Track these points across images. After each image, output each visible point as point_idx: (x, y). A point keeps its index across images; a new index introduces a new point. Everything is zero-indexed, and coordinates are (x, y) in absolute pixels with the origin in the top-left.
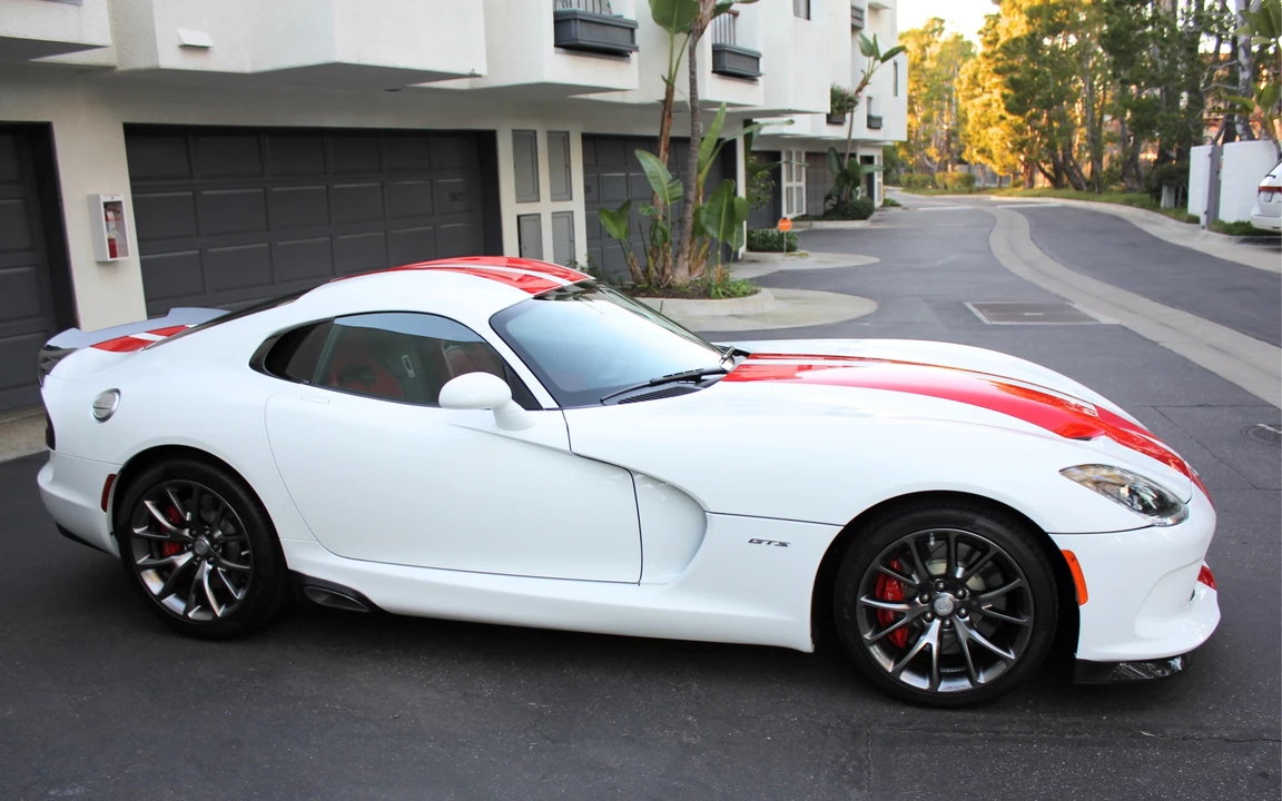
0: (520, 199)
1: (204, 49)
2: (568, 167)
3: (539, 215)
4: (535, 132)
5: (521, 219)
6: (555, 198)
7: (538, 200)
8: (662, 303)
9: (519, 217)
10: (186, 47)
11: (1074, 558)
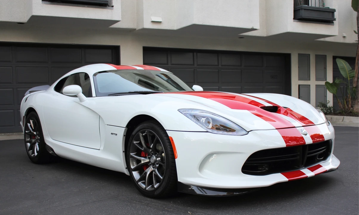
0: (300, 79)
1: (160, 22)
2: (325, 68)
3: (310, 85)
4: (309, 55)
5: (300, 86)
6: (317, 79)
7: (310, 80)
8: (344, 118)
9: (299, 86)
10: (153, 22)
11: (172, 140)
